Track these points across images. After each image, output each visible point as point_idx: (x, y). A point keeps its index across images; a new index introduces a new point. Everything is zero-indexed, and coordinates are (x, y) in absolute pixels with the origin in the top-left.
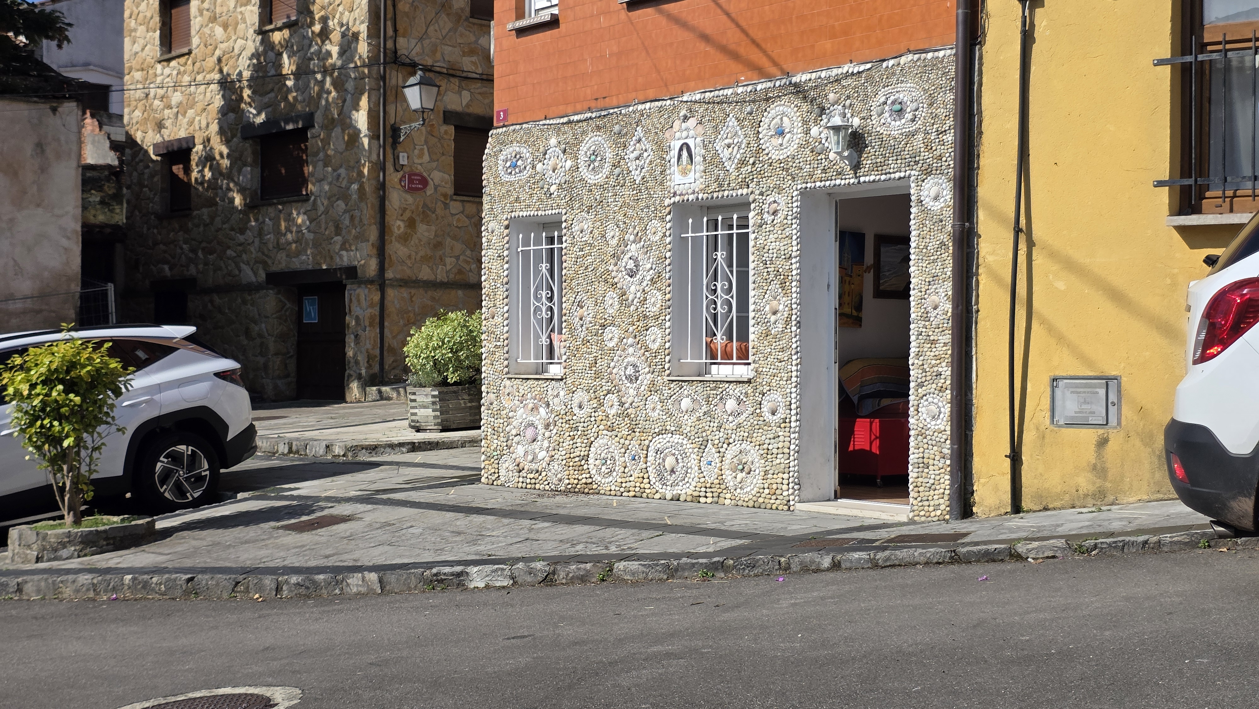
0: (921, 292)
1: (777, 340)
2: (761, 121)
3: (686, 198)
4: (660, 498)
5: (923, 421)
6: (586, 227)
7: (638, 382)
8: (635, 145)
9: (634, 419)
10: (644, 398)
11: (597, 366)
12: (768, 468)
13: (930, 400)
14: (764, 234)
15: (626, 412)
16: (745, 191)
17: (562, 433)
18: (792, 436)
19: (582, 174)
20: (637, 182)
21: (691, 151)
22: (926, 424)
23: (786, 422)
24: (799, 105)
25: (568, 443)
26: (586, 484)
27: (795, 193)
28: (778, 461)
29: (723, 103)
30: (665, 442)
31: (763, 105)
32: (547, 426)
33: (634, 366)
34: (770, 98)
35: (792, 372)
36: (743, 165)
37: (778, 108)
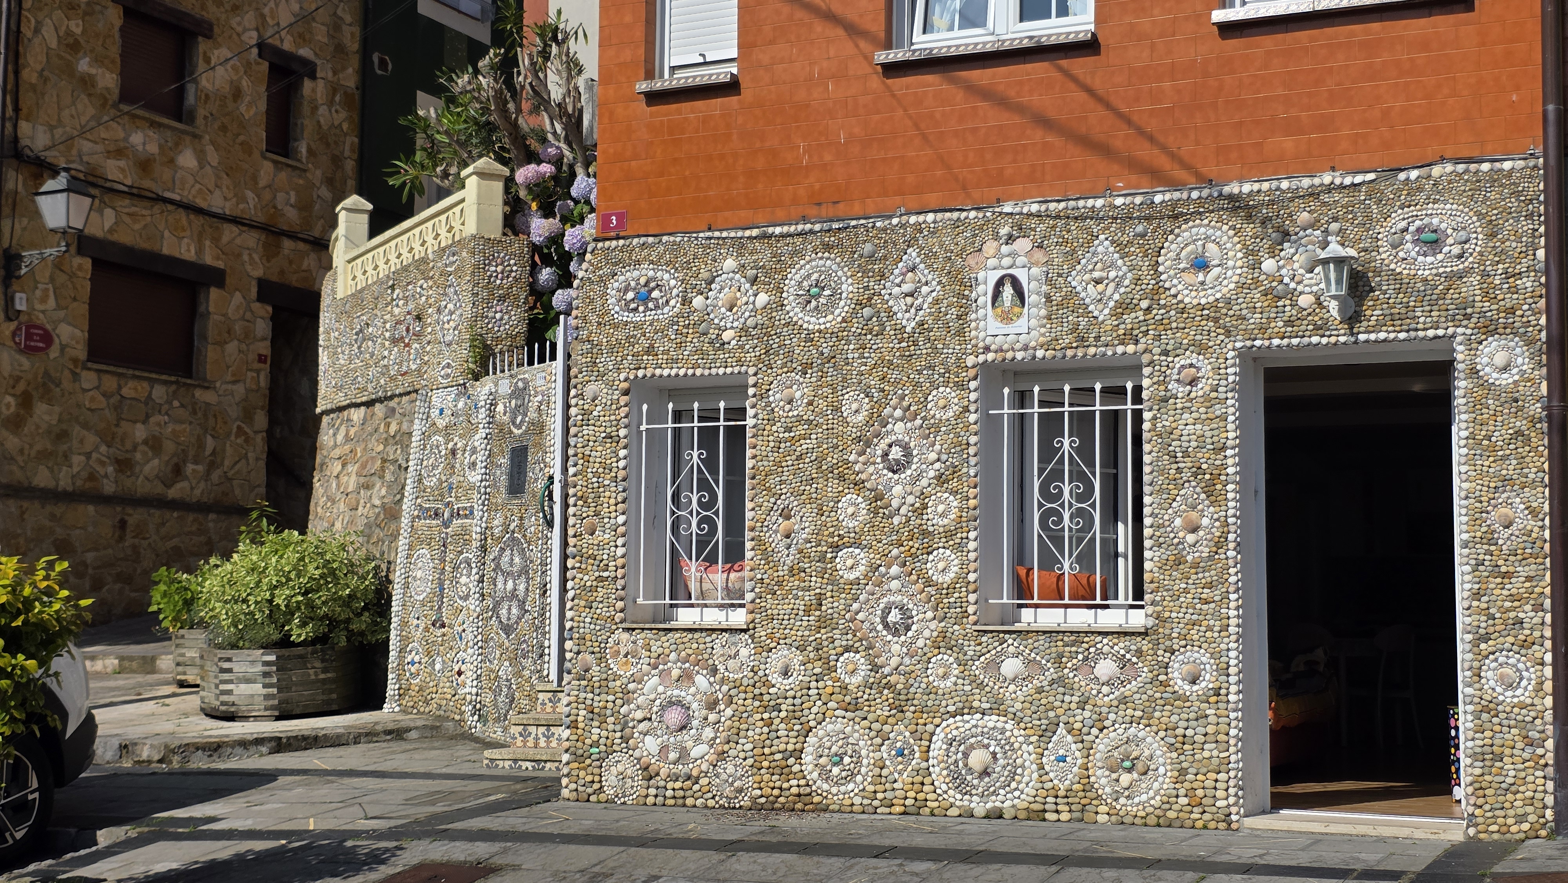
0: (1481, 502)
1: (1200, 570)
2: (1162, 248)
3: (1009, 355)
4: (960, 816)
5: (1490, 691)
6: (798, 395)
7: (910, 634)
8: (904, 274)
9: (904, 692)
10: (925, 658)
11: (824, 608)
12: (1185, 765)
13: (1501, 659)
14: (1172, 413)
15: (884, 681)
16: (1131, 349)
17: (745, 715)
18: (1233, 715)
19: (791, 314)
20: (909, 329)
21: (1021, 287)
22: (1495, 695)
23: (1219, 695)
24: (1239, 226)
25: (758, 730)
26: (799, 795)
27: (1231, 354)
28: (1206, 754)
29: (1086, 218)
30: (968, 726)
31: (1168, 225)
32: (712, 705)
33: (902, 608)
34: (1182, 214)
35: (1228, 618)
36: (1128, 311)
37: (1194, 230)
